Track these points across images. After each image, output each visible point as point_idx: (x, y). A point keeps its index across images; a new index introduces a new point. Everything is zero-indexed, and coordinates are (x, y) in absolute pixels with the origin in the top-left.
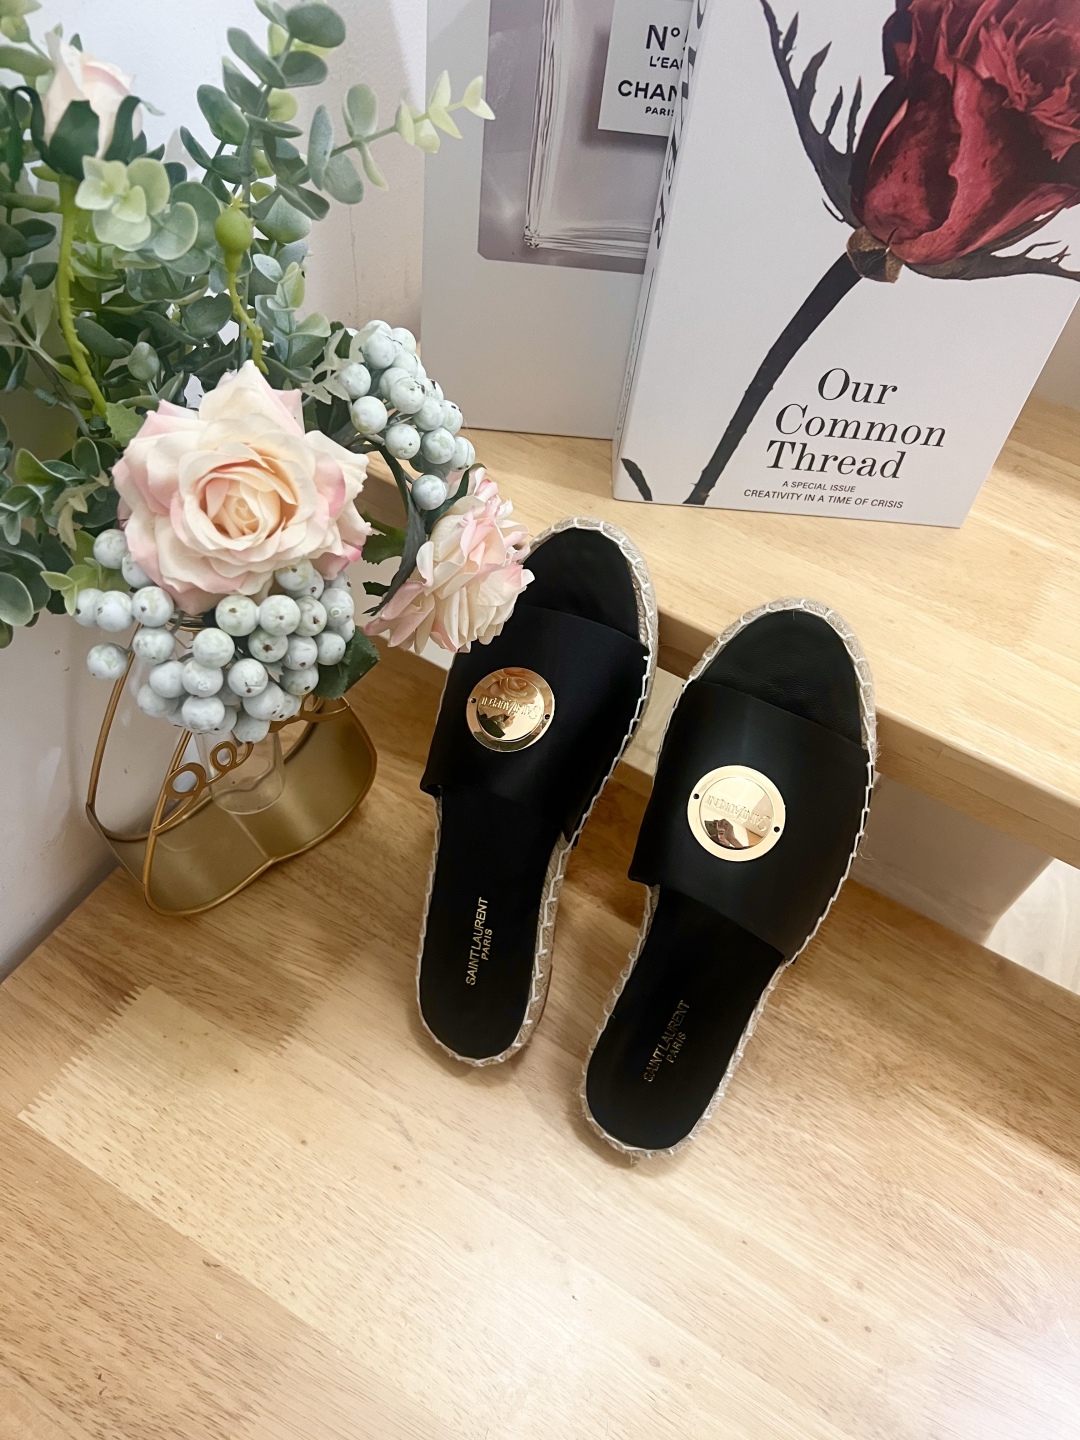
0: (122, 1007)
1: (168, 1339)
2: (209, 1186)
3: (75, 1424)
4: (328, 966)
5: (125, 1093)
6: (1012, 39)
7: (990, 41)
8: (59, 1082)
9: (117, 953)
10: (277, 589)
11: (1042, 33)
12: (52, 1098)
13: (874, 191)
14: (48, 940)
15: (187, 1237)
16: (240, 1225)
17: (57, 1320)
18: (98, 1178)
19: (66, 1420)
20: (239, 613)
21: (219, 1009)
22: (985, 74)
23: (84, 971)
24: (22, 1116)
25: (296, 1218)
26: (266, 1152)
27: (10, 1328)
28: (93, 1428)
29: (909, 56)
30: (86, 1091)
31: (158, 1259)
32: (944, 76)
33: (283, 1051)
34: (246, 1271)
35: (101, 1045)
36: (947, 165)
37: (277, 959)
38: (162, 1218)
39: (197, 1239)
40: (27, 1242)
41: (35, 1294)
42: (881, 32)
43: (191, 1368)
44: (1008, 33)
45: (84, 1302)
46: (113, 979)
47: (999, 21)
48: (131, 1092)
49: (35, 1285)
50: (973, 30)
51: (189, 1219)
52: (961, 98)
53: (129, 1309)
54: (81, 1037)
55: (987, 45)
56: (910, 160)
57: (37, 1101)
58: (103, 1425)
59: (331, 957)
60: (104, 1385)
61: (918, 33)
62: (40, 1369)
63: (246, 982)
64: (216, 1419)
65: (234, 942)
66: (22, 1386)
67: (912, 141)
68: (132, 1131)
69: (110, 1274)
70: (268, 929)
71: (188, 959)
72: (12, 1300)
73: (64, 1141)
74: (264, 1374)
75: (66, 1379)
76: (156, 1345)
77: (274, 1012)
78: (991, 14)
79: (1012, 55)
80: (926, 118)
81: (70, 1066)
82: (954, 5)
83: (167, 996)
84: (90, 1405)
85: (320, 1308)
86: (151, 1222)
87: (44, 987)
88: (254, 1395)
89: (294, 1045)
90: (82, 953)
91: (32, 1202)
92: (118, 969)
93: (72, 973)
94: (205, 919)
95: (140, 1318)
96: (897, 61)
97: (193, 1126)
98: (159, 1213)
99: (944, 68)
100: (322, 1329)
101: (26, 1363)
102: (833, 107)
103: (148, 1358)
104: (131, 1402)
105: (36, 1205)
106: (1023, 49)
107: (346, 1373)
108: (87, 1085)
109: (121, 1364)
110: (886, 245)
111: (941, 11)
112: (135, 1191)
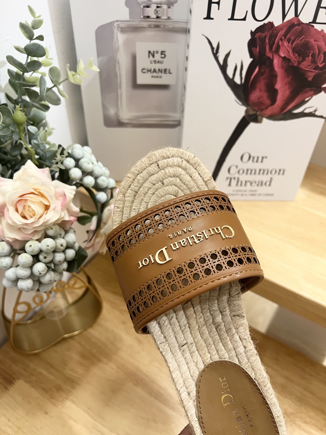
0: (9, 387)
6: (290, 43)
7: (283, 45)
9: (11, 367)
10: (46, 236)
11: (300, 40)
13: (251, 95)
22: (283, 55)
29: (257, 52)
32: (269, 57)
33: (64, 405)
36: (274, 85)
37: (65, 369)
42: (247, 45)
44: (289, 41)
46: (7, 376)
47: (285, 38)
50: (277, 41)
52: (276, 64)
56: (262, 84)
61: (259, 44)
63: (54, 378)
65: (51, 362)
67: (262, 78)
70: (64, 358)
71: (35, 369)
77: (62, 390)
78: (282, 36)
79: (291, 49)
80: (265, 71)
82: (270, 34)
83: (26, 383)
89: (68, 403)
96: (253, 54)
99: (269, 54)
102: (234, 70)
106: (295, 45)
110: (257, 112)
111: (265, 36)
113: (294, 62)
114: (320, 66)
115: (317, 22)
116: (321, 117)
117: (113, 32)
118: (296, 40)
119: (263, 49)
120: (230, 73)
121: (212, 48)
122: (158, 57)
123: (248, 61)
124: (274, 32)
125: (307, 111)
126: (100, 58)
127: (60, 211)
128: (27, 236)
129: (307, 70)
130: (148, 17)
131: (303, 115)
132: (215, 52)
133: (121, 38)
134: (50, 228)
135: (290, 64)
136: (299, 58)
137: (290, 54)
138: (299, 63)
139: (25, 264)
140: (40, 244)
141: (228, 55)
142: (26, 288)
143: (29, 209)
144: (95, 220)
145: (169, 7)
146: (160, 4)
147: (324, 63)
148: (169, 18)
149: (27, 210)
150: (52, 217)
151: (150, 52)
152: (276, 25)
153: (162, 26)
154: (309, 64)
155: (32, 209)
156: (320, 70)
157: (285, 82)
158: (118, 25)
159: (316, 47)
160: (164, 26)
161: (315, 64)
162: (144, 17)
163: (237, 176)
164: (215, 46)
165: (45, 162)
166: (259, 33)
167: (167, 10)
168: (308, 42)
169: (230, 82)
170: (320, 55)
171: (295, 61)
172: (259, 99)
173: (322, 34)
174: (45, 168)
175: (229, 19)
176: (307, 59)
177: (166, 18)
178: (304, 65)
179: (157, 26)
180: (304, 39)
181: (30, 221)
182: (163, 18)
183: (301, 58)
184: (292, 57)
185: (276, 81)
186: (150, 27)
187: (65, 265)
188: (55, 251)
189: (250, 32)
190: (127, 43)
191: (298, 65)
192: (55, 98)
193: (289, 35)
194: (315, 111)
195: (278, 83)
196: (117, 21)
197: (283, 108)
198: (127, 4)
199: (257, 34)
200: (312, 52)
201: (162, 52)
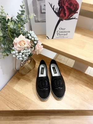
0: (19, 80)
8: (15, 85)
13: (60, 15)
17: (16, 101)
20: (22, 51)
22: (66, 5)
30: (17, 86)
31: (23, 97)
32: (63, 6)
34: (29, 98)
40: (14, 96)
41: (15, 99)
43: (25, 104)
44: (67, 2)
46: (19, 78)
48: (20, 86)
50: (64, 3)
51: (25, 94)
52: (65, 7)
56: (62, 12)
57: (14, 87)
62: (15, 104)
63: (28, 78)
68: (21, 89)
69: (20, 98)
72: (13, 100)
73: (16, 89)
75: (17, 105)
77: (30, 80)
84: (19, 107)
87: (14, 79)
93: (16, 78)
98: (23, 94)
103: (23, 103)
104: (21, 106)
105: (14, 94)
110: (62, 18)
112: (21, 92)
118: (69, 2)
121: (50, 5)
125: (73, 18)
128: (21, 49)
129: (72, 8)
141: (54, 6)
143: (22, 44)
147: (76, 7)
159: (73, 3)
161: (74, 7)
163: (59, 33)
168: (71, 2)
169: (55, 12)
172: (62, 15)
176: (72, 6)
184: (68, 6)
188: (26, 53)
191: (70, 7)
195: (66, 12)
197: (68, 17)
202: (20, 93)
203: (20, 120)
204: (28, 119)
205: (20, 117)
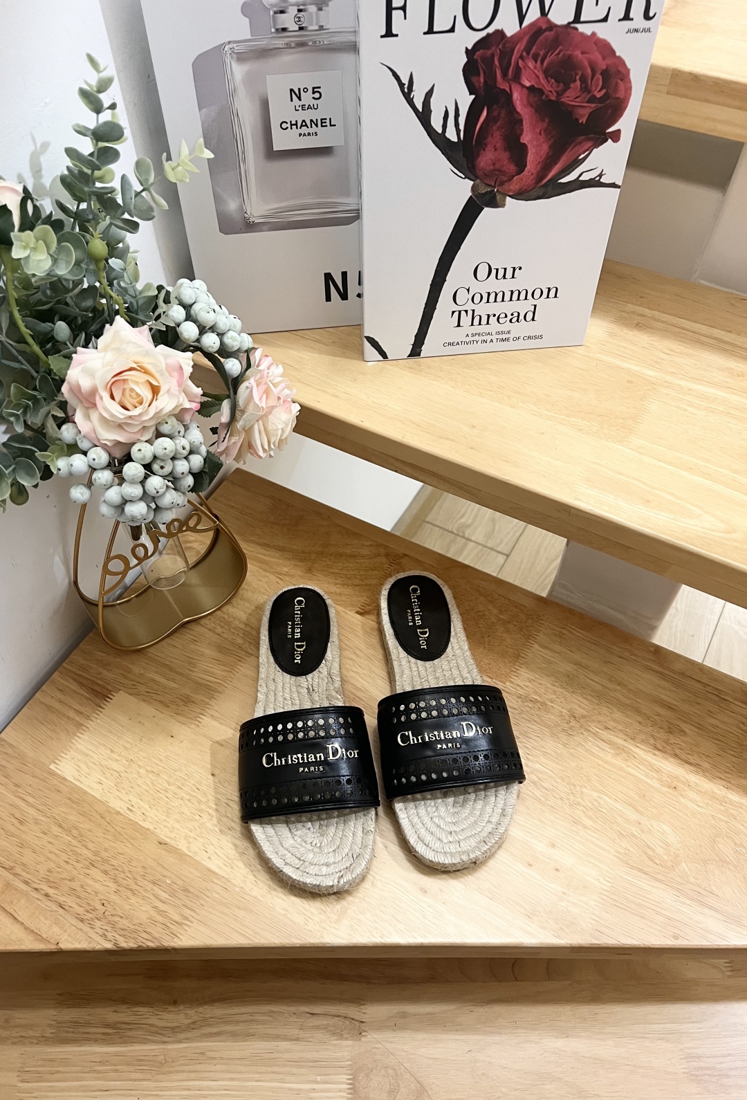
0: (104, 704)
1: (140, 883)
2: (157, 800)
3: (90, 930)
4: (225, 674)
5: (109, 752)
6: (539, 62)
7: (526, 66)
8: (71, 747)
9: (100, 673)
11: (556, 55)
12: (67, 757)
13: (479, 159)
14: (60, 669)
15: (148, 829)
16: (178, 821)
17: (78, 875)
18: (96, 798)
19: (86, 928)
21: (161, 702)
22: (528, 84)
23: (81, 684)
24: (52, 767)
25: (210, 817)
26: (192, 781)
27: (52, 880)
28: (100, 932)
29: (481, 83)
30: (87, 752)
31: (132, 841)
32: (504, 90)
33: (199, 724)
34: (183, 846)
35: (93, 726)
36: (519, 137)
37: (194, 671)
38: (133, 819)
39: (155, 831)
40: (59, 834)
41: (66, 862)
42: (462, 73)
43: (153, 898)
44: (535, 58)
45: (93, 865)
46: (98, 689)
47: (528, 54)
48: (112, 751)
49: (65, 857)
50: (514, 62)
51: (149, 819)
52: (517, 99)
53: (118, 868)
54: (81, 722)
55: (525, 69)
56: (496, 138)
57: (59, 758)
58: (106, 930)
59: (225, 668)
60: (106, 908)
61: (483, 70)
62: (70, 901)
63: (176, 686)
64: (169, 925)
65: (168, 663)
66: (61, 911)
67: (494, 128)
68: (113, 772)
69: (106, 850)
70: (188, 655)
71: (142, 674)
72: (53, 865)
73: (75, 779)
74: (195, 901)
75: (83, 905)
76: (134, 887)
77: (193, 702)
78: (523, 51)
79: (541, 72)
80: (499, 115)
81: (75, 738)
82: (500, 49)
83: (131, 697)
84: (98, 919)
85: (225, 865)
86: (128, 821)
87: (60, 696)
88: (189, 911)
89: (206, 720)
90: (80, 675)
91: (60, 813)
92: (99, 682)
93: (75, 687)
94: (151, 651)
95: (124, 873)
96: (475, 87)
97: (149, 768)
98: (131, 816)
99: (505, 86)
100: (226, 876)
101: (64, 899)
102: (444, 118)
103: (129, 894)
104: (121, 917)
105: (63, 815)
106: (547, 65)
107: (242, 900)
108: (87, 749)
109: (114, 897)
110: (495, 188)
111: (493, 55)
112: (117, 805)
113: (550, 93)
114: (599, 96)
115: (582, 19)
116: (613, 185)
117: (224, 62)
118: (549, 54)
119: (491, 76)
120: (437, 124)
121: (401, 85)
122: (307, 98)
123: (466, 100)
124: (507, 45)
125: (585, 177)
126: (204, 110)
127: (177, 393)
128: (132, 436)
129: (575, 106)
130: (284, 30)
131: (579, 185)
132: (406, 90)
133: (238, 71)
134: (163, 422)
135: (544, 97)
136: (558, 87)
137: (540, 81)
138: (559, 94)
139: (135, 477)
140: (152, 447)
141: (429, 94)
142: (138, 515)
143: (132, 394)
144: (226, 405)
145: (320, 9)
146: (303, 5)
147: (604, 91)
148: (321, 28)
149: (128, 396)
150: (166, 403)
151: (292, 90)
152: (509, 33)
153: (310, 43)
154: (578, 94)
155: (137, 393)
156: (600, 103)
157: (538, 131)
158: (231, 49)
159: (586, 64)
160: (315, 42)
161: (589, 93)
162: (277, 30)
163: (470, 306)
164: (405, 81)
165: (137, 314)
166: (481, 51)
167: (317, 14)
168: (570, 56)
169: (439, 140)
170: (596, 77)
171: (551, 91)
172: (494, 164)
173: (594, 40)
174: (140, 326)
175: (425, 33)
176: (572, 85)
177: (317, 28)
178: (568, 97)
179: (302, 44)
180: (561, 54)
181: (135, 412)
182: (311, 28)
183: (561, 84)
184: (545, 85)
185: (522, 130)
186: (288, 46)
187: (190, 481)
188: (173, 459)
189: (464, 50)
190: (250, 80)
191: (556, 97)
192: (145, 208)
193: (534, 48)
194: (601, 175)
195: (525, 133)
196: (229, 42)
197: (540, 177)
198: (245, 9)
199: (477, 53)
200: (580, 73)
201: (314, 88)
202: (110, 811)
203: (106, 1040)
204: (174, 1030)
205: (109, 1014)
